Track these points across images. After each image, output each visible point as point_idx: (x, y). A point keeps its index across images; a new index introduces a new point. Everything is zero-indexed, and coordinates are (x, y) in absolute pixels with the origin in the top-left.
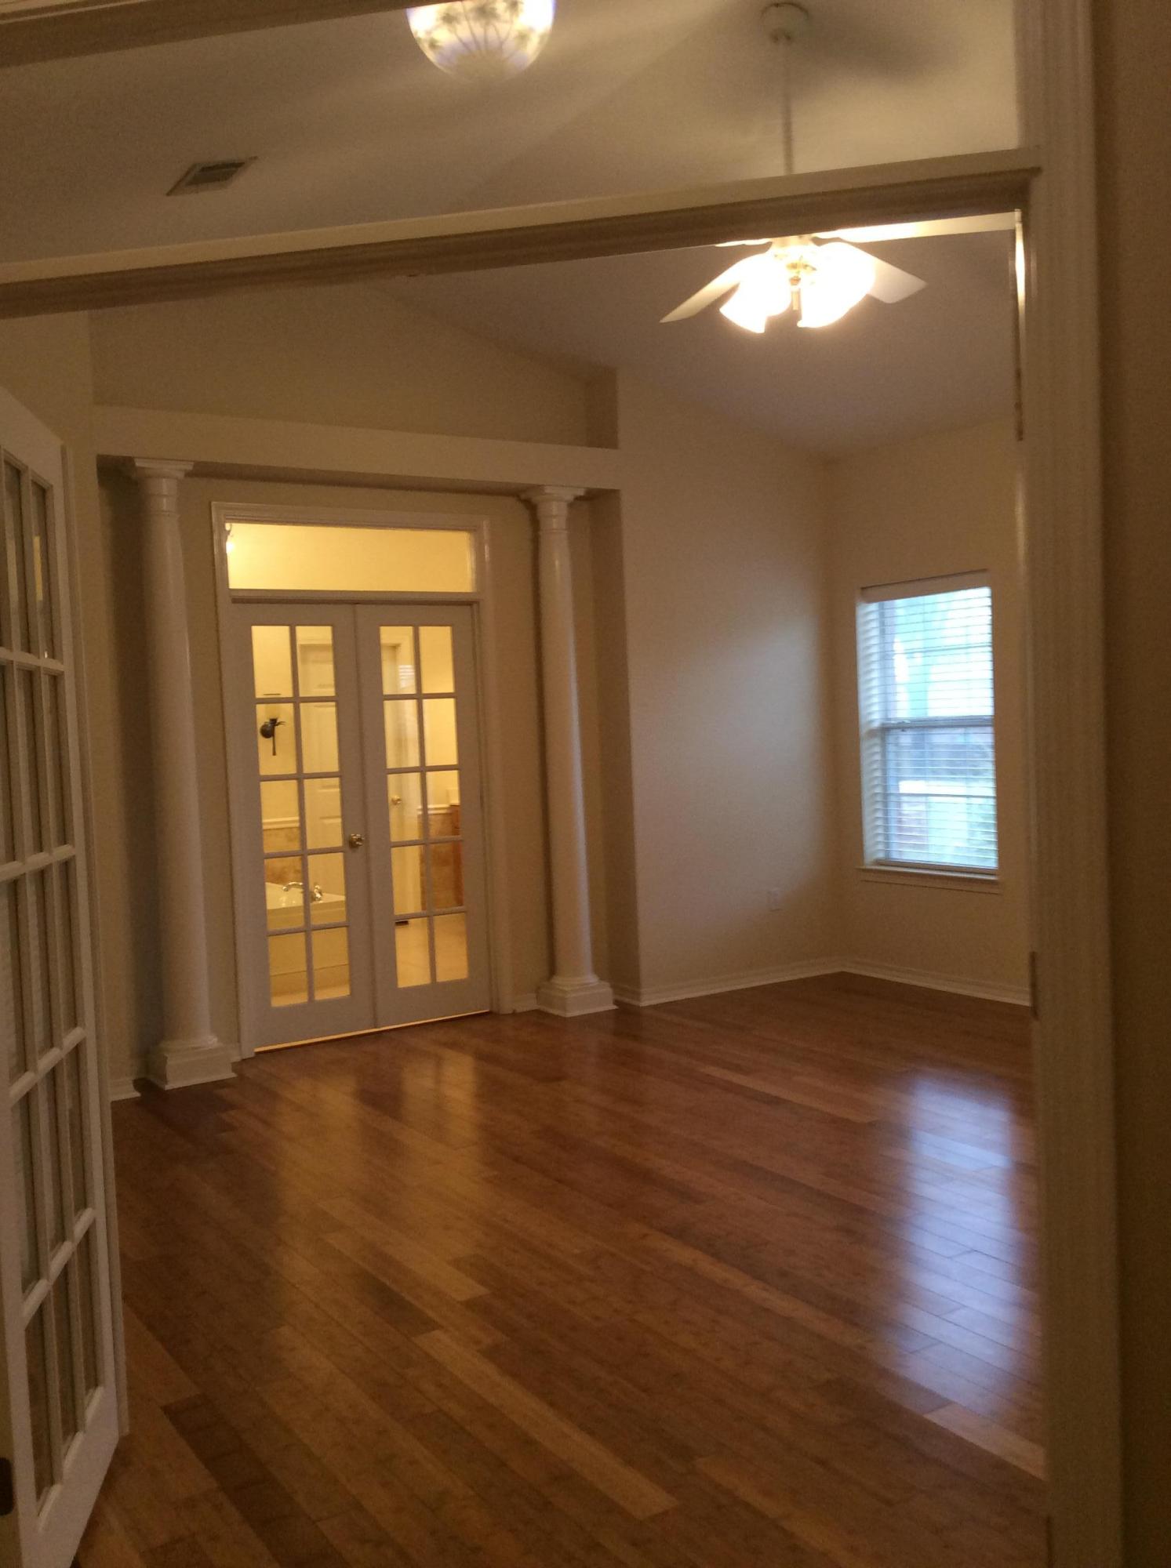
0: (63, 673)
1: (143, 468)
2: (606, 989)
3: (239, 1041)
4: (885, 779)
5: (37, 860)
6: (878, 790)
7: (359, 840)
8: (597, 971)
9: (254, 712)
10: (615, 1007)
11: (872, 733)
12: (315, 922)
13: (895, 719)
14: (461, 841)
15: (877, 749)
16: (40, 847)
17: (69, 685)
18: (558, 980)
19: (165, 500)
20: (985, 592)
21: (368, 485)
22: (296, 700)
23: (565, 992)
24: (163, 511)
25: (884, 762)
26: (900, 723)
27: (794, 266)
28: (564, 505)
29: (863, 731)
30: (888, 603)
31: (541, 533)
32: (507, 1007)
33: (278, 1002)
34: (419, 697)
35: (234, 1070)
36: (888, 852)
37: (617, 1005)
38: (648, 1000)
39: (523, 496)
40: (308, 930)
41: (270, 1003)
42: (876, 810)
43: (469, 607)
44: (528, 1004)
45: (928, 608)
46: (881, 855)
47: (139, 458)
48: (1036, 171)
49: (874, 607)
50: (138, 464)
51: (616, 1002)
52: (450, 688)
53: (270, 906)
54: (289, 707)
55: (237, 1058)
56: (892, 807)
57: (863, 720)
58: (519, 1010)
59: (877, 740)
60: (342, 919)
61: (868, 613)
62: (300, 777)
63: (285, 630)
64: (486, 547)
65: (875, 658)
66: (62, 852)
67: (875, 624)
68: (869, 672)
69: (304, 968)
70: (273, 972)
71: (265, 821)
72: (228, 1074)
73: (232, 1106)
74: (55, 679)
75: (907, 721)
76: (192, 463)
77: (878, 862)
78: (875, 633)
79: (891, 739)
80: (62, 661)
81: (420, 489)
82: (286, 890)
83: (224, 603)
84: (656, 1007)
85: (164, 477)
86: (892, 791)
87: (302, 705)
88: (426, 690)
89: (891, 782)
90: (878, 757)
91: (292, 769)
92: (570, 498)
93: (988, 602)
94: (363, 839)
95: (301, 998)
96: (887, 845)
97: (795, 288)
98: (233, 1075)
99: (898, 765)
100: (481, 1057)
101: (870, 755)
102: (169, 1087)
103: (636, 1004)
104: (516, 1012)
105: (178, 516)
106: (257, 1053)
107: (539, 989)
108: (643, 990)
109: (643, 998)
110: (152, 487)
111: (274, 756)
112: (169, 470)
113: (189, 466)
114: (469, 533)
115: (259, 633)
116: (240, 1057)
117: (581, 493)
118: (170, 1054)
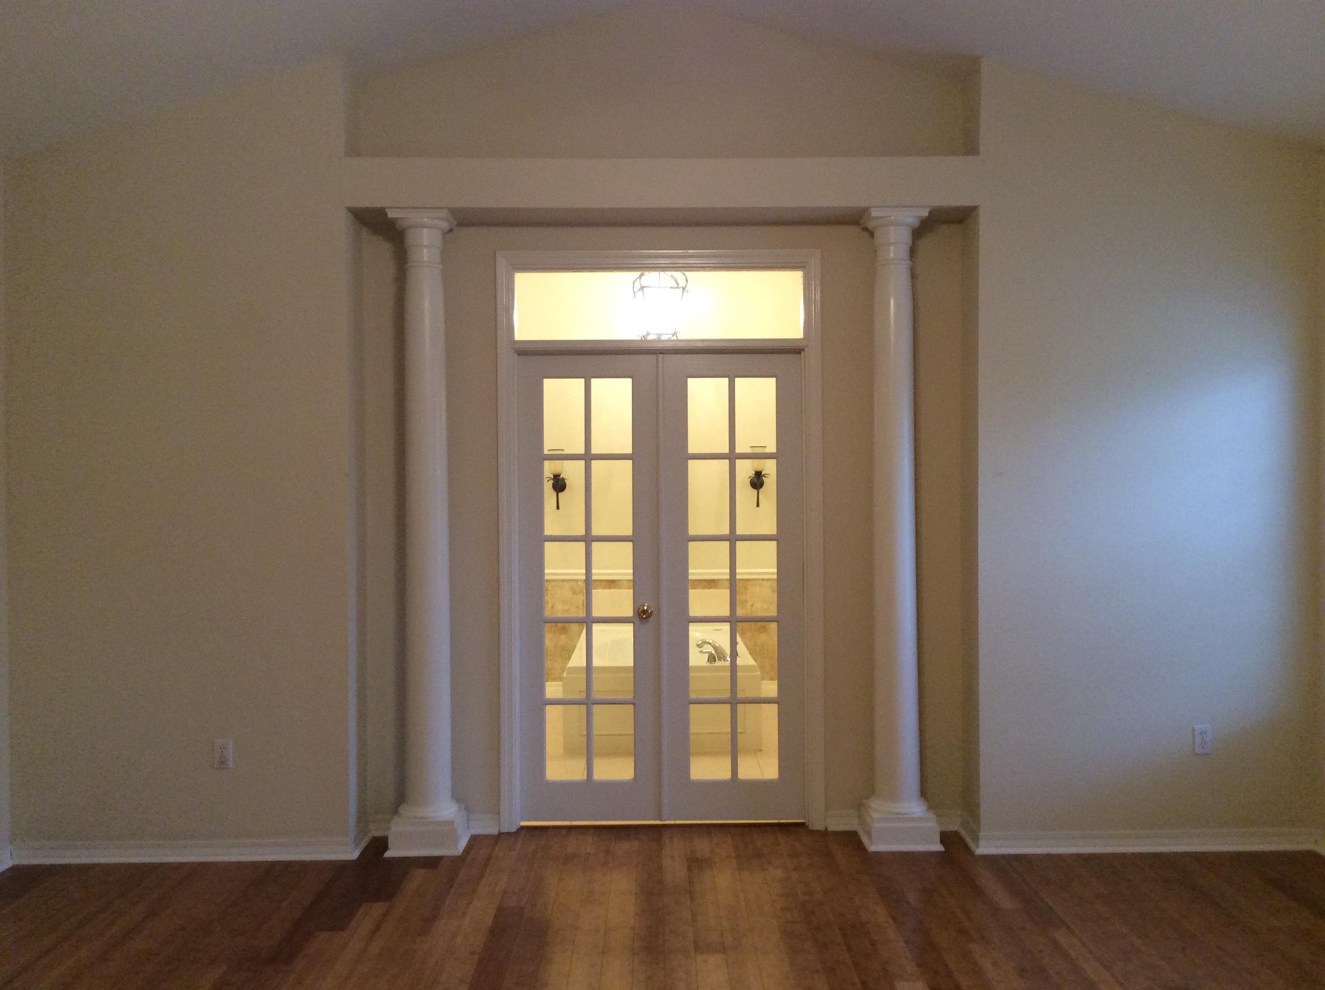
1: (396, 219)
3: (499, 813)
7: (648, 611)
9: (542, 467)
10: (942, 849)
19: (425, 250)
22: (588, 457)
24: (424, 262)
28: (906, 231)
31: (878, 263)
32: (816, 823)
34: (733, 456)
37: (945, 846)
38: (988, 846)
39: (858, 220)
40: (588, 704)
41: (543, 775)
43: (796, 355)
44: (845, 822)
47: (390, 208)
51: (944, 842)
52: (772, 448)
54: (580, 465)
62: (588, 539)
63: (579, 382)
64: (814, 285)
72: (452, 851)
81: (688, 224)
83: (506, 356)
85: (425, 227)
87: (594, 462)
88: (740, 450)
91: (580, 531)
92: (913, 221)
95: (580, 773)
98: (458, 853)
102: (388, 854)
103: (973, 850)
104: (828, 829)
105: (441, 266)
106: (523, 828)
107: (860, 807)
108: (981, 834)
109: (982, 843)
110: (411, 238)
111: (558, 510)
112: (425, 219)
113: (444, 214)
114: (802, 271)
115: (551, 386)
116: (497, 830)
117: (925, 213)
118: (396, 819)
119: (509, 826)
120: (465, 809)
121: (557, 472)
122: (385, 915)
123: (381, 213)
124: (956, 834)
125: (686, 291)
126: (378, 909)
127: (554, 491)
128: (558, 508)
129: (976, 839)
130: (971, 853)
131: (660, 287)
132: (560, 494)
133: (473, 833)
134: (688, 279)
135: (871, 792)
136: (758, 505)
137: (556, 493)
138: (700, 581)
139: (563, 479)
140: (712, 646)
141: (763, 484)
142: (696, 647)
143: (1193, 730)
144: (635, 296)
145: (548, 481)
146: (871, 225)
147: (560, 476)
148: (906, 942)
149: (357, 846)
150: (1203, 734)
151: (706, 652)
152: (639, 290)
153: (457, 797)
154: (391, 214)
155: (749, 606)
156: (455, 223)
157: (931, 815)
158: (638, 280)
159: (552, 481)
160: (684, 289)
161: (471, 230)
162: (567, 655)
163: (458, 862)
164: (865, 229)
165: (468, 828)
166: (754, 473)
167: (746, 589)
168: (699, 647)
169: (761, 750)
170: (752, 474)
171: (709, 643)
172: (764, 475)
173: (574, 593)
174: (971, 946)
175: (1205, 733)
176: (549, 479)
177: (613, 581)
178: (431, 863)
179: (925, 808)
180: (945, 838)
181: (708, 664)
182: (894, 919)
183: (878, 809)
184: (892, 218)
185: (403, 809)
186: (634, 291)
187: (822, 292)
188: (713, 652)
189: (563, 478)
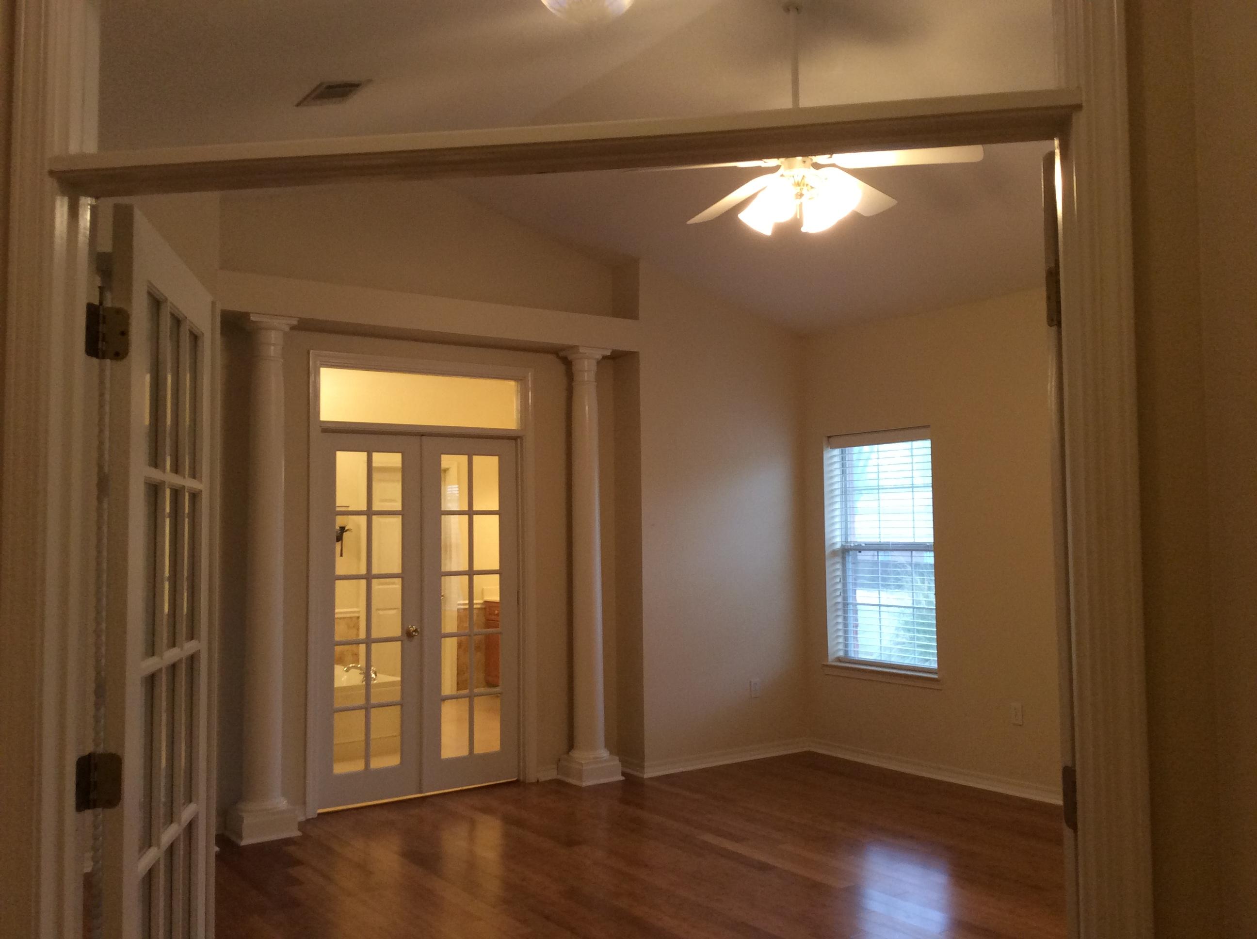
0: (201, 491)
1: (257, 322)
2: (616, 762)
3: (304, 803)
4: (845, 591)
5: (172, 655)
6: (840, 600)
7: (416, 631)
8: (608, 746)
9: (334, 520)
10: (623, 778)
11: (834, 553)
12: (374, 701)
13: (854, 542)
14: (501, 633)
15: (839, 566)
16: (173, 644)
17: (204, 501)
18: (576, 754)
19: (272, 348)
20: (927, 443)
21: (434, 341)
22: (369, 513)
23: (581, 764)
25: (844, 577)
26: (858, 546)
27: (798, 184)
28: (594, 363)
29: (828, 551)
30: (847, 449)
31: (574, 384)
32: (532, 778)
33: (340, 769)
34: (470, 513)
35: (299, 830)
36: (846, 652)
37: (625, 777)
38: (650, 772)
39: (562, 354)
40: (367, 708)
41: (332, 770)
42: (837, 616)
43: (514, 441)
44: (549, 774)
45: (881, 455)
46: (841, 654)
47: (252, 313)
48: (1079, 107)
49: (837, 452)
50: (252, 318)
51: (623, 774)
52: (496, 507)
53: (337, 684)
54: (363, 519)
55: (302, 818)
56: (851, 614)
57: (827, 543)
58: (542, 779)
59: (838, 559)
60: (397, 698)
61: (833, 457)
62: (369, 577)
63: (364, 455)
64: (530, 393)
65: (838, 492)
66: (190, 647)
67: (838, 466)
68: (833, 504)
69: (362, 737)
70: (336, 741)
71: (336, 611)
72: (295, 833)
73: (299, 863)
74: (195, 496)
75: (863, 545)
76: (297, 319)
77: (839, 659)
78: (838, 472)
79: (849, 559)
80: (201, 481)
81: (455, 343)
82: (347, 671)
83: (315, 433)
84: (658, 779)
85: (273, 330)
86: (850, 601)
87: (374, 517)
88: (476, 508)
89: (850, 594)
90: (839, 573)
91: (363, 571)
92: (599, 357)
93: (929, 451)
94: (419, 630)
95: (358, 766)
96: (846, 645)
97: (798, 201)
98: (299, 834)
99: (855, 580)
100: (509, 821)
101: (833, 570)
102: (245, 843)
103: (641, 776)
104: (540, 780)
105: (282, 359)
106: (319, 814)
108: (646, 764)
109: (647, 769)
110: (262, 338)
111: (341, 557)
112: (274, 324)
113: (291, 320)
114: (516, 382)
115: (342, 457)
116: (304, 817)
117: (608, 353)
119: (311, 815)
121: (343, 525)
123: (245, 316)
129: (642, 767)
143: (750, 682)
146: (571, 358)
147: (345, 527)
157: (614, 757)
184: (587, 354)
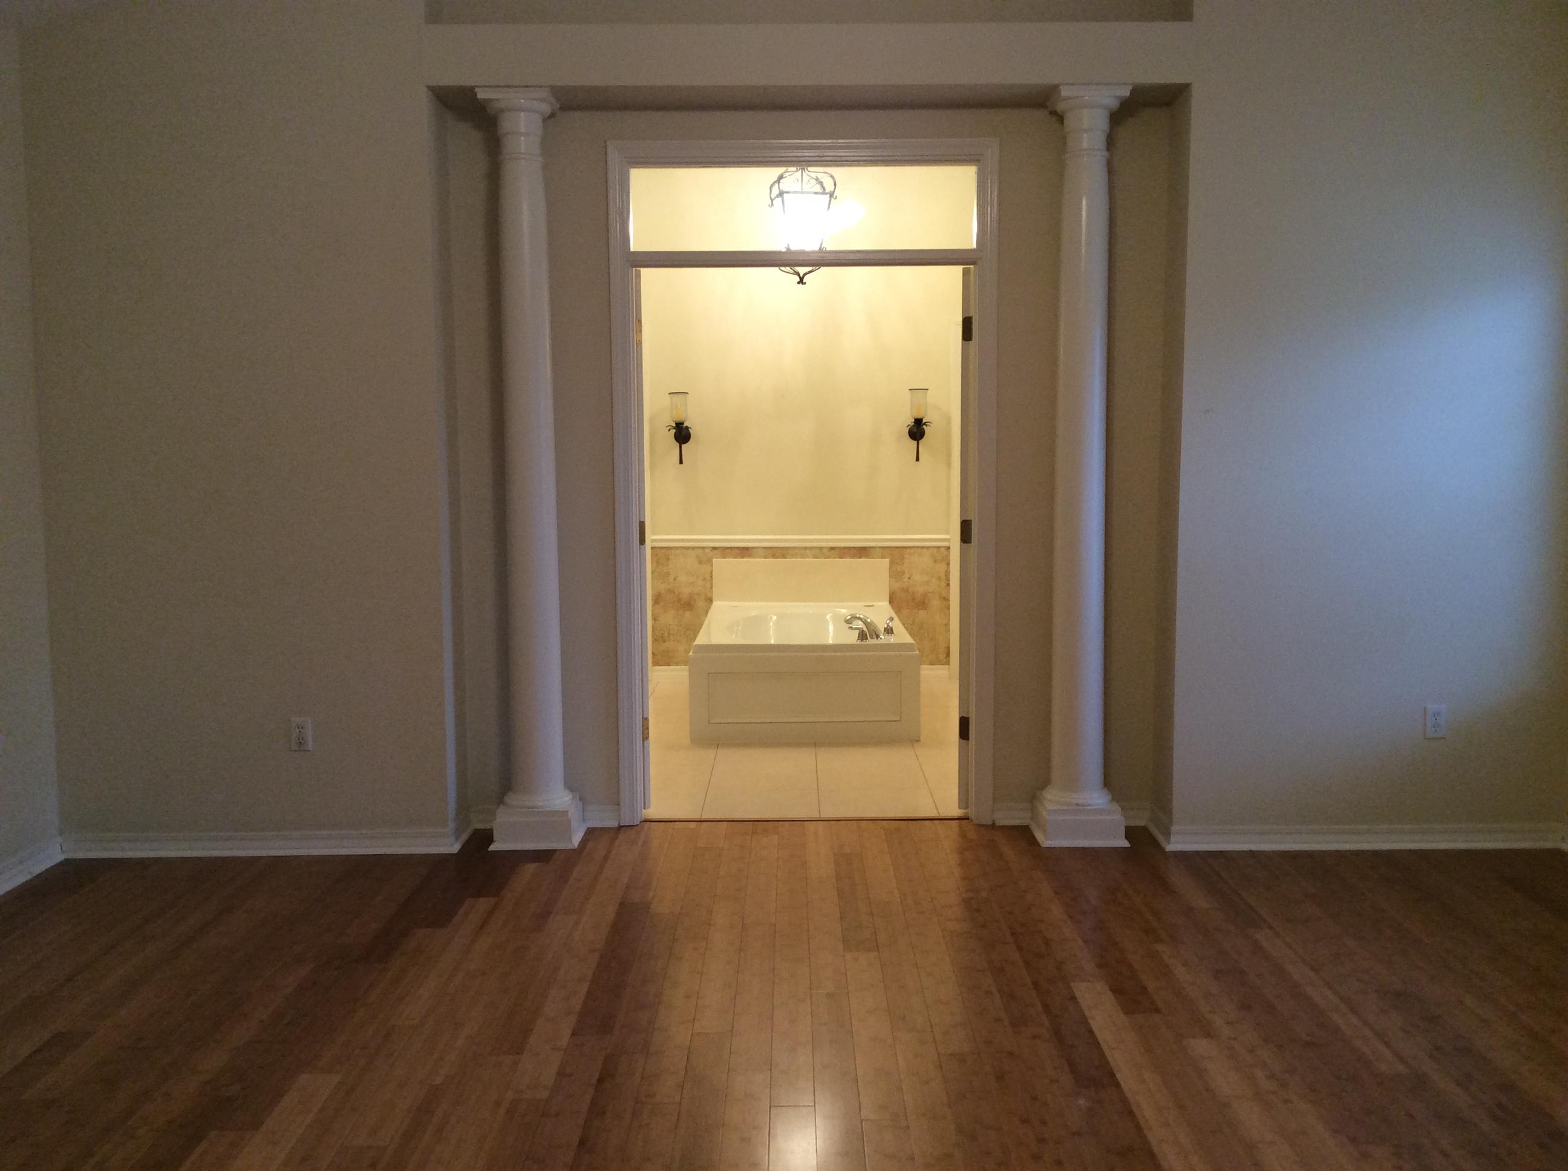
1: (491, 100)
2: (1116, 817)
3: (618, 803)
10: (1126, 845)
19: (522, 139)
24: (521, 153)
28: (1102, 114)
31: (1066, 157)
38: (1180, 843)
44: (1017, 816)
47: (480, 86)
58: (1002, 822)
64: (989, 180)
76: (552, 90)
83: (617, 269)
85: (523, 111)
102: (492, 848)
103: (1163, 845)
104: (996, 824)
105: (541, 159)
106: (646, 821)
107: (1033, 798)
108: (1175, 828)
109: (1173, 838)
110: (506, 124)
111: (681, 465)
112: (522, 101)
113: (544, 93)
114: (976, 166)
116: (617, 823)
117: (1125, 92)
118: (501, 809)
119: (630, 818)
120: (580, 800)
121: (679, 419)
122: (491, 913)
123: (469, 92)
124: (1144, 829)
125: (835, 197)
126: (484, 904)
127: (676, 442)
128: (681, 462)
129: (1167, 834)
130: (1163, 850)
131: (802, 193)
132: (683, 446)
133: (589, 826)
134: (837, 183)
135: (1045, 782)
136: (918, 459)
137: (678, 444)
138: (849, 548)
139: (687, 428)
140: (864, 622)
141: (924, 434)
142: (845, 624)
143: (1425, 711)
144: (772, 204)
145: (669, 430)
146: (1060, 107)
147: (683, 424)
148: (1085, 941)
149: (457, 838)
150: (1436, 715)
151: (856, 629)
152: (777, 196)
153: (570, 786)
154: (481, 95)
155: (906, 580)
156: (558, 106)
157: (1116, 807)
158: (777, 185)
159: (674, 431)
160: (831, 195)
161: (577, 114)
162: (692, 635)
163: (573, 857)
164: (1054, 113)
165: (584, 820)
166: (913, 420)
167: (903, 558)
168: (848, 623)
169: (918, 741)
170: (911, 422)
171: (859, 618)
172: (925, 424)
173: (700, 563)
174: (1159, 947)
175: (1438, 714)
176: (670, 427)
177: (747, 549)
178: (542, 856)
179: (1109, 797)
180: (1131, 833)
181: (859, 642)
182: (1070, 917)
183: (1053, 799)
184: (1087, 98)
185: (511, 799)
186: (771, 198)
187: (1000, 191)
188: (865, 629)
189: (687, 426)
